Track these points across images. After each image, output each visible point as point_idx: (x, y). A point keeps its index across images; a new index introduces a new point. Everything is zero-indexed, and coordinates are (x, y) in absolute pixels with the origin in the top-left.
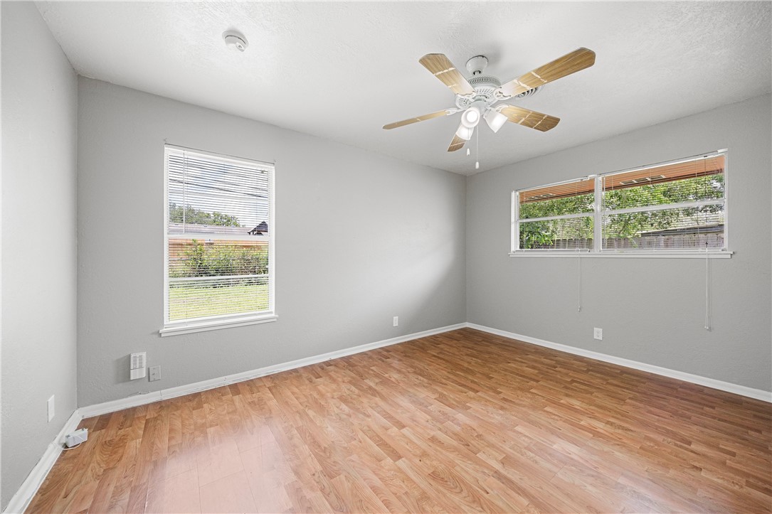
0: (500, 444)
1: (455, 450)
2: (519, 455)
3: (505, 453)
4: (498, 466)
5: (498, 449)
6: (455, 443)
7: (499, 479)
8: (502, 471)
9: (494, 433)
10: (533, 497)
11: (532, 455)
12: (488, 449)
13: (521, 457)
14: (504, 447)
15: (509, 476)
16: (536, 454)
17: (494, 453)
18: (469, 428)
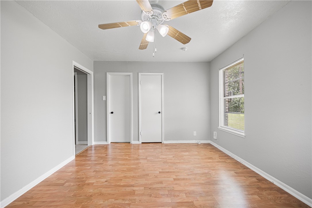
0: (140, 198)
1: (151, 184)
2: (131, 198)
3: (136, 195)
4: (135, 188)
5: (140, 195)
6: (154, 186)
7: (132, 185)
8: (132, 188)
9: (147, 202)
10: (120, 187)
11: (126, 202)
12: (143, 192)
13: (129, 198)
14: (138, 198)
15: (129, 188)
16: (125, 204)
17: (139, 192)
18: (158, 196)
